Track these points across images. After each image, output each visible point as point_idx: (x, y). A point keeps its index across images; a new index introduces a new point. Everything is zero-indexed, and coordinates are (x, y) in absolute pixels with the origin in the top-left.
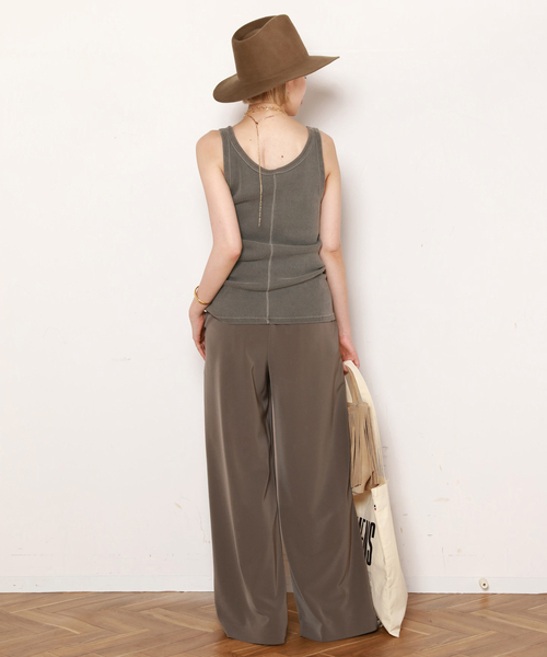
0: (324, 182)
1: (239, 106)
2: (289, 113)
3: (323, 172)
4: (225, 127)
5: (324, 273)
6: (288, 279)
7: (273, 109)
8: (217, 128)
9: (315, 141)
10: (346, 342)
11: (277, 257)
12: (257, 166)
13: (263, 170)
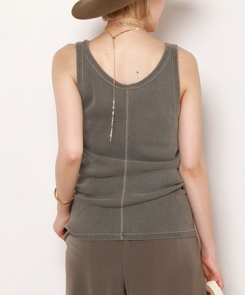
0: (179, 101)
1: (98, 22)
2: (148, 29)
3: (178, 89)
4: (82, 40)
5: (182, 188)
6: (143, 195)
7: (130, 24)
8: (74, 42)
9: (171, 55)
10: (211, 262)
11: (132, 173)
12: (111, 80)
13: (117, 83)
